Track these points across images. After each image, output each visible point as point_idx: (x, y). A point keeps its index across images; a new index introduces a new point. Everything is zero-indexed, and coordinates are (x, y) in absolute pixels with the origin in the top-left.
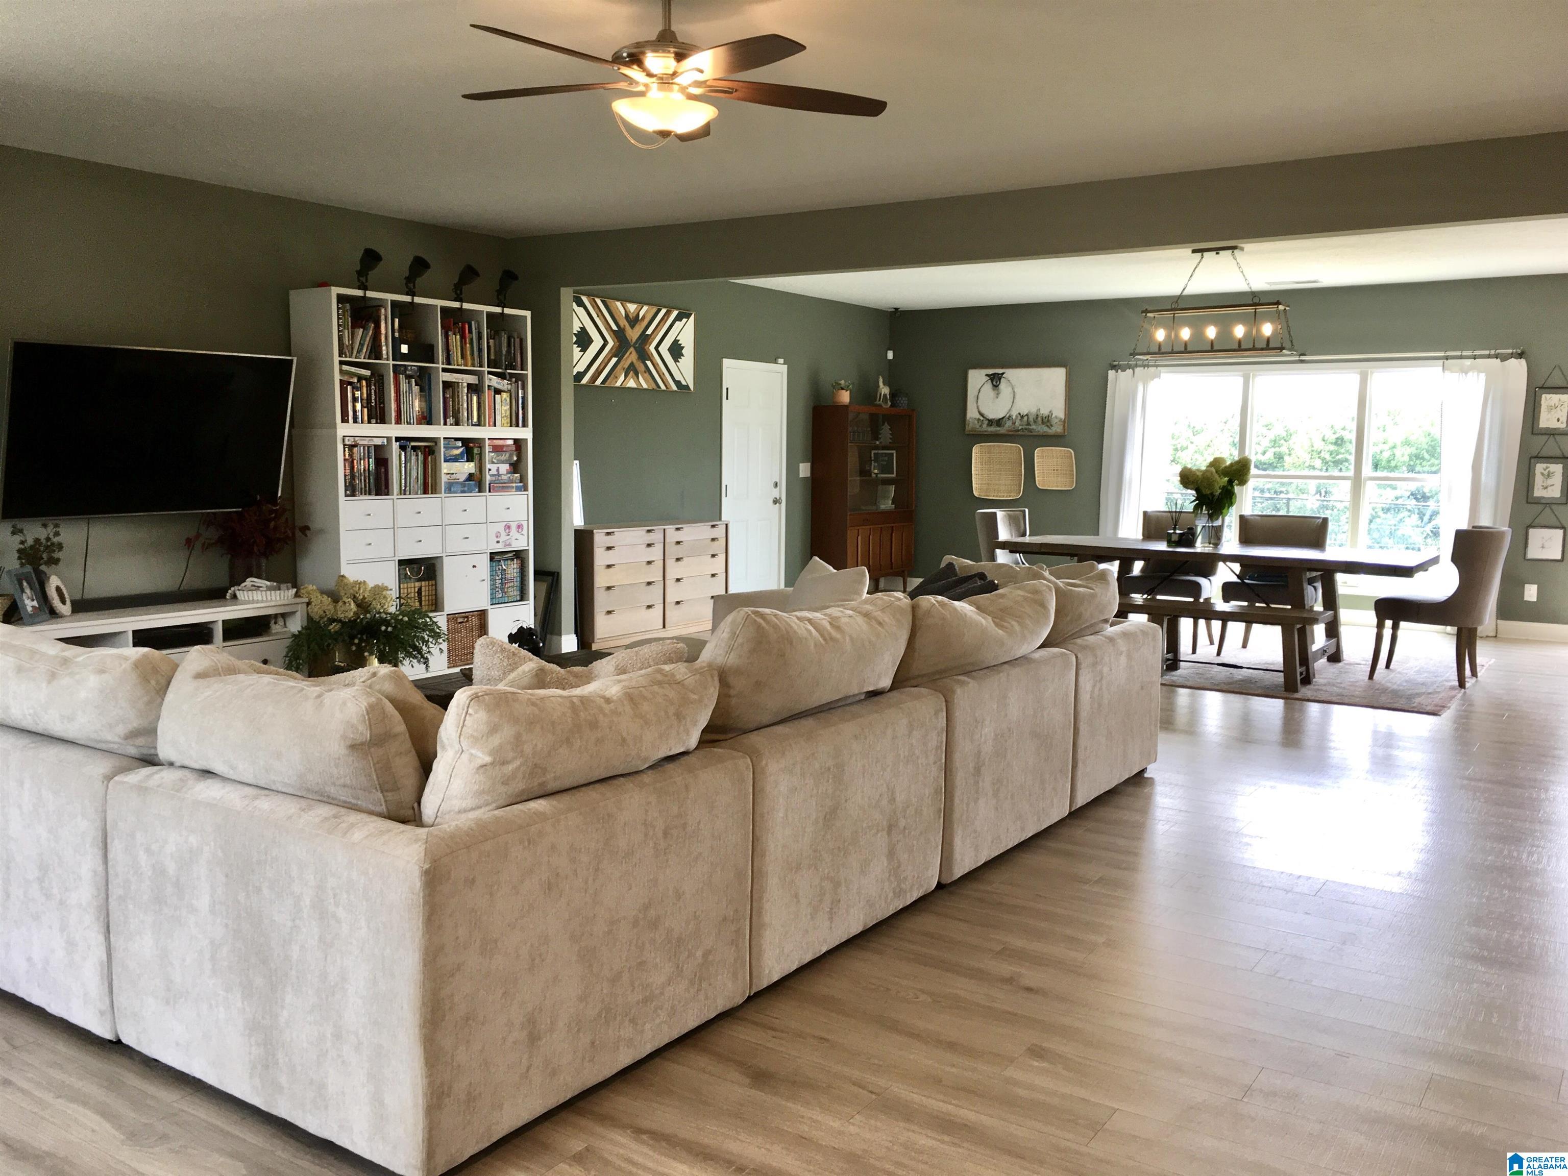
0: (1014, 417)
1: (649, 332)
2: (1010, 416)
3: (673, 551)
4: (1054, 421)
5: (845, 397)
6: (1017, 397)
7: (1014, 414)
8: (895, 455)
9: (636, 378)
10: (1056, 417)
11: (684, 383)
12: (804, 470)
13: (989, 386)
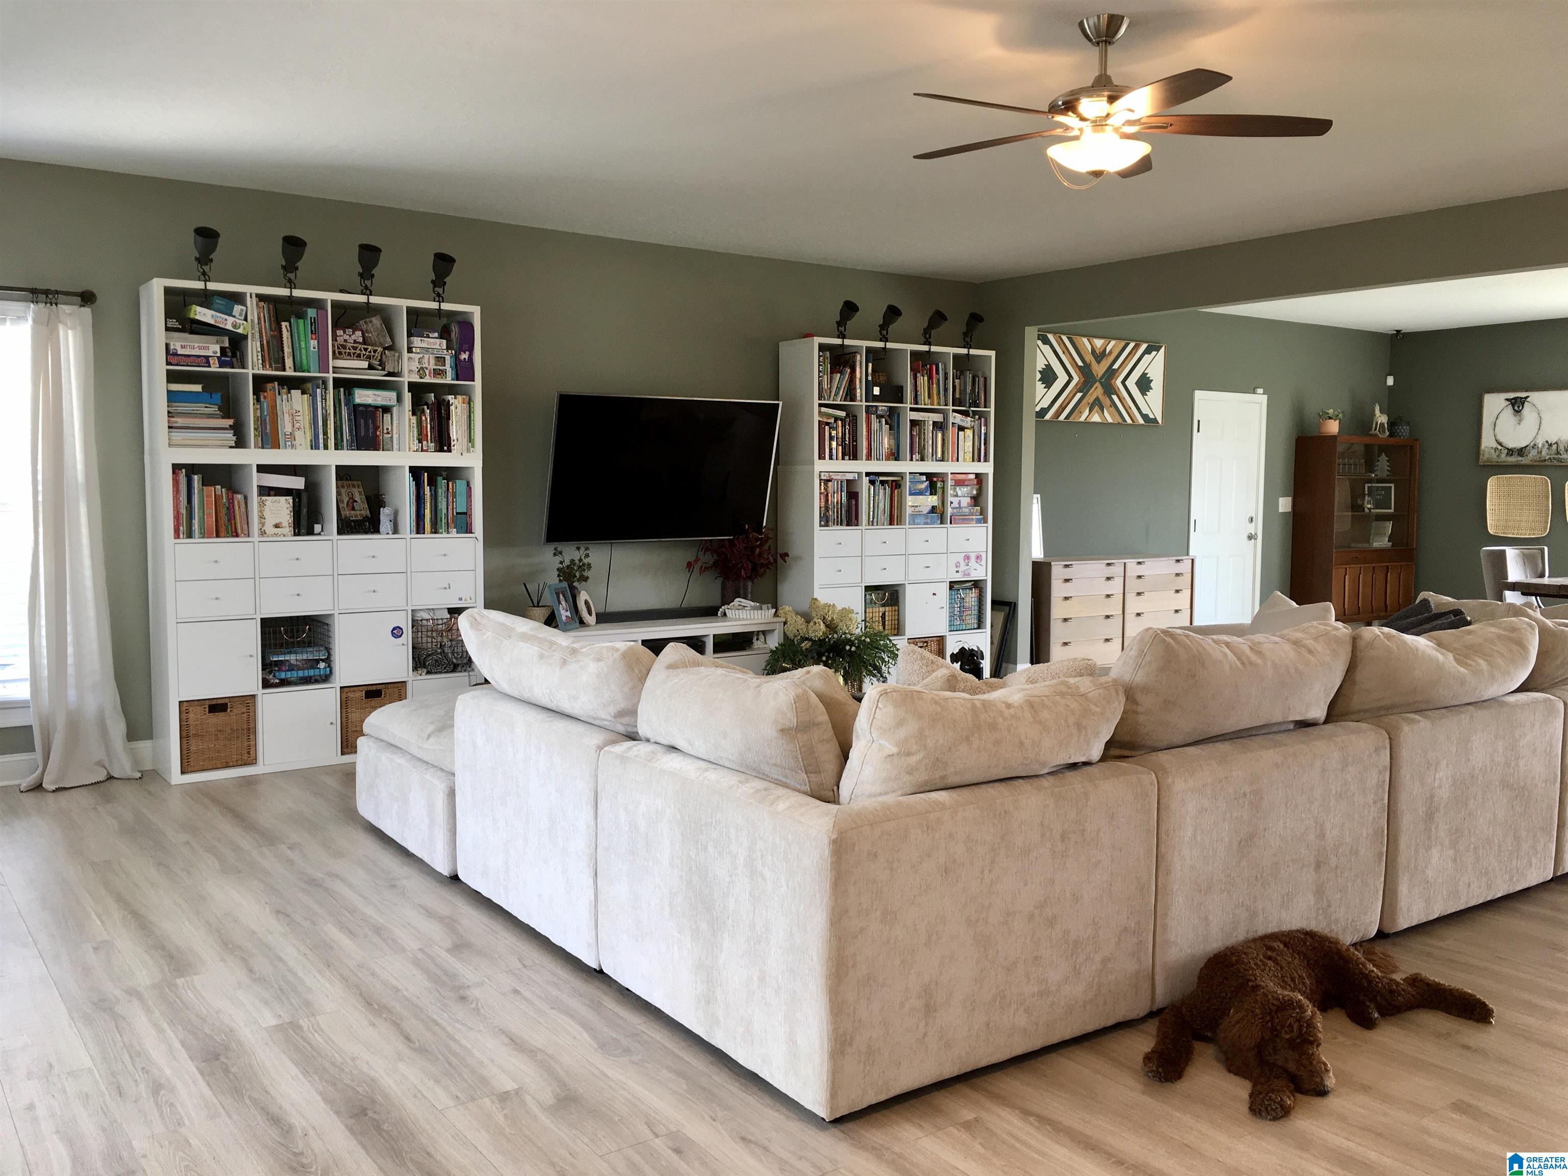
0: (1540, 446)
1: (1116, 366)
2: (1535, 444)
3: (1132, 584)
5: (1333, 427)
6: (1544, 421)
7: (1540, 442)
8: (1393, 487)
9: (1100, 412)
11: (1151, 416)
12: (1284, 504)
13: (1509, 411)
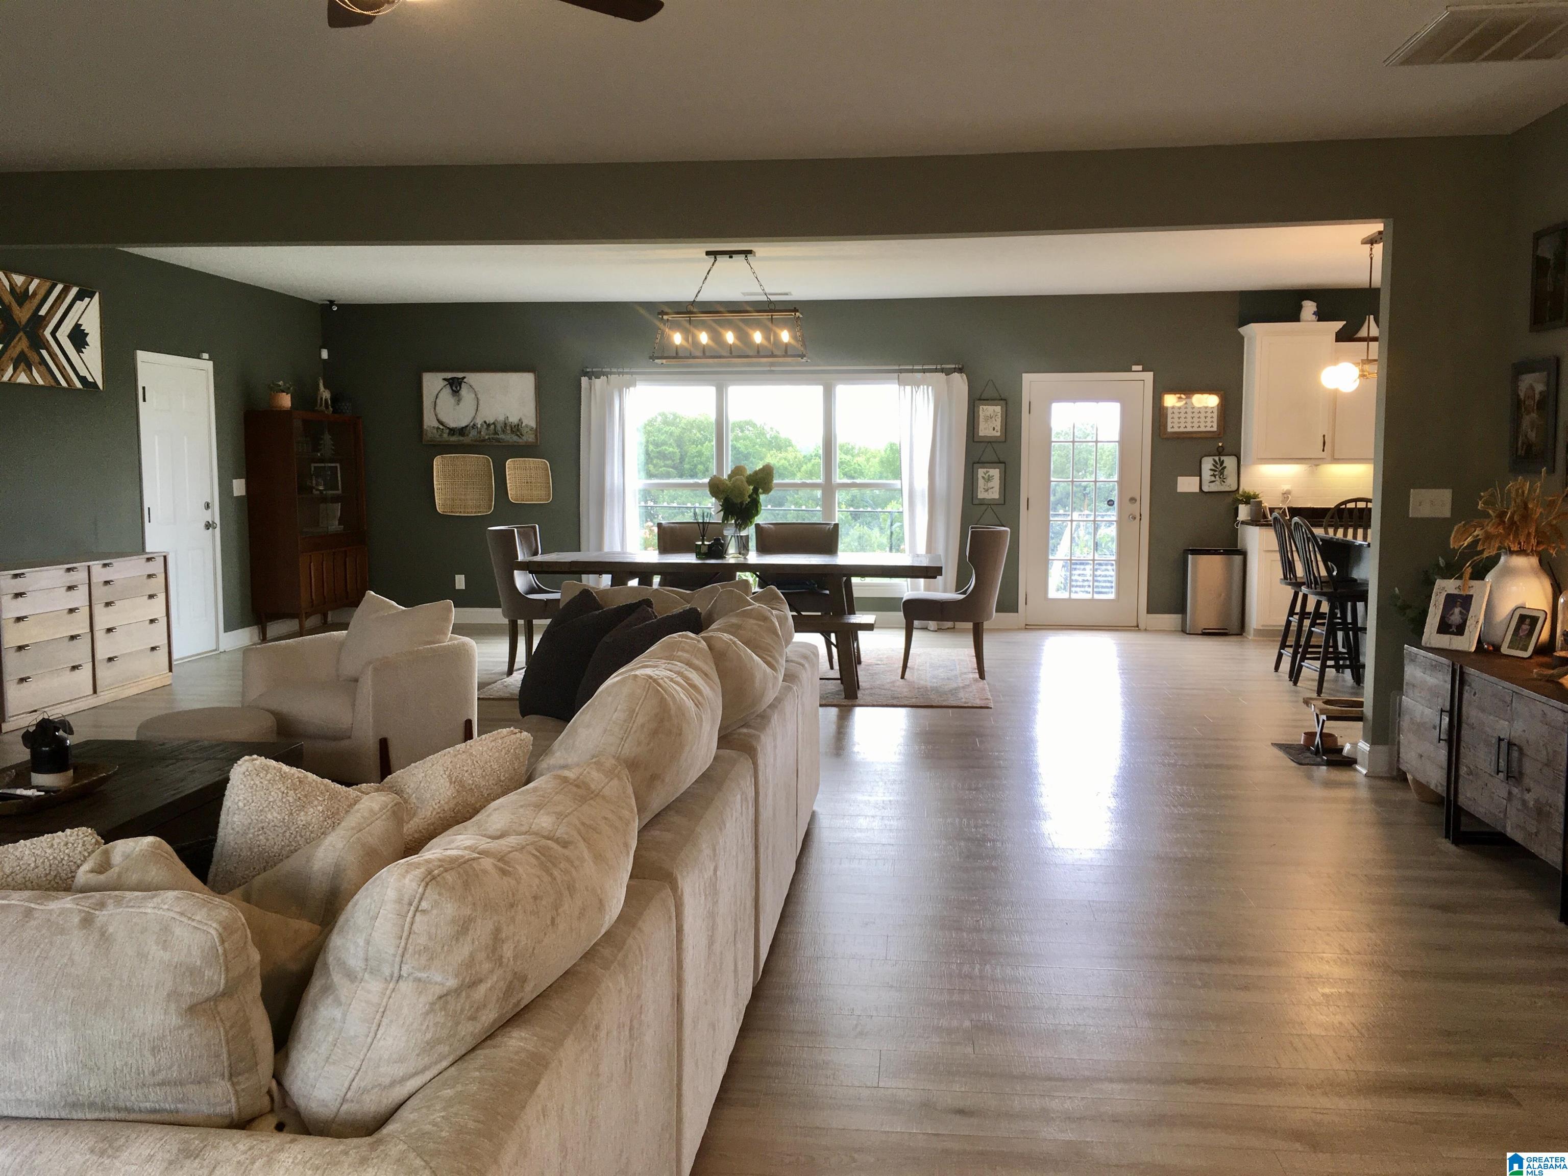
0: (479, 426)
2: (474, 425)
3: (100, 593)
4: (524, 431)
5: (286, 401)
6: (481, 402)
7: (479, 422)
9: (28, 372)
10: (527, 426)
12: (239, 487)
13: (447, 391)
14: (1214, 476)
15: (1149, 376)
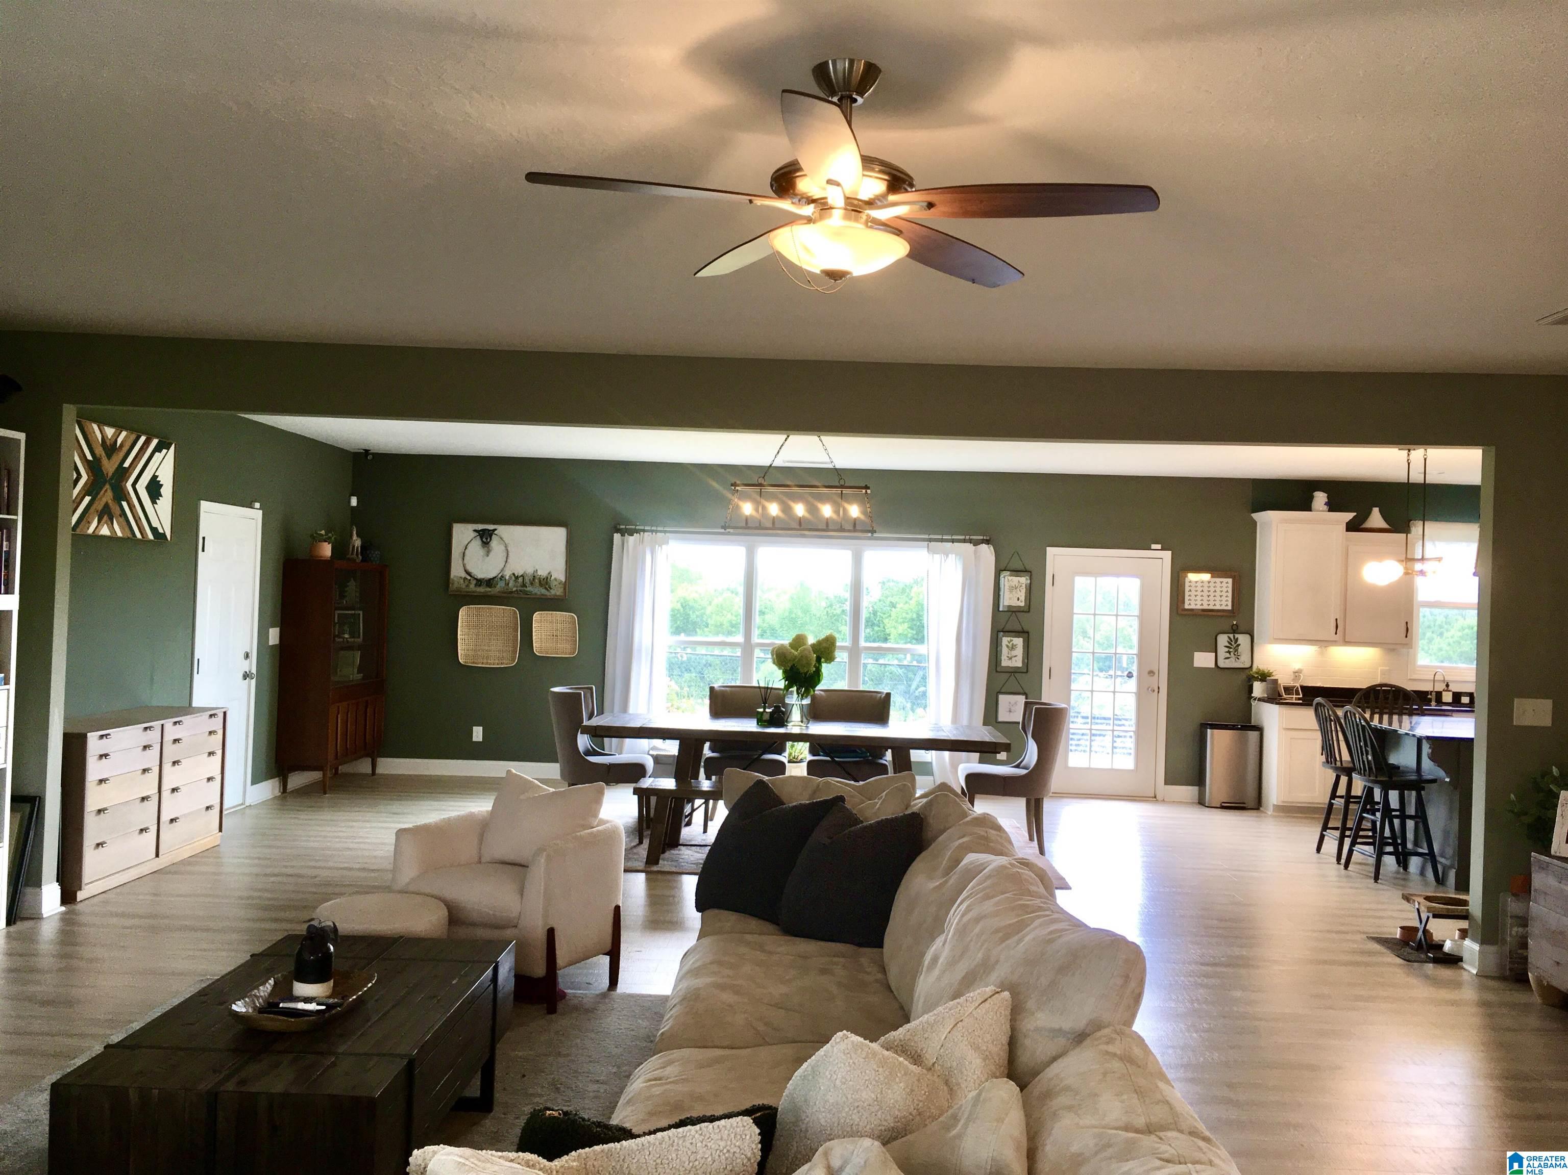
0: (507, 578)
1: (126, 465)
2: (502, 576)
3: (171, 752)
4: (553, 584)
5: (326, 551)
6: (510, 554)
7: (507, 574)
8: (361, 616)
9: (110, 523)
10: (555, 579)
11: (161, 531)
12: (274, 636)
13: (477, 543)
14: (1229, 652)
15: (1168, 555)
